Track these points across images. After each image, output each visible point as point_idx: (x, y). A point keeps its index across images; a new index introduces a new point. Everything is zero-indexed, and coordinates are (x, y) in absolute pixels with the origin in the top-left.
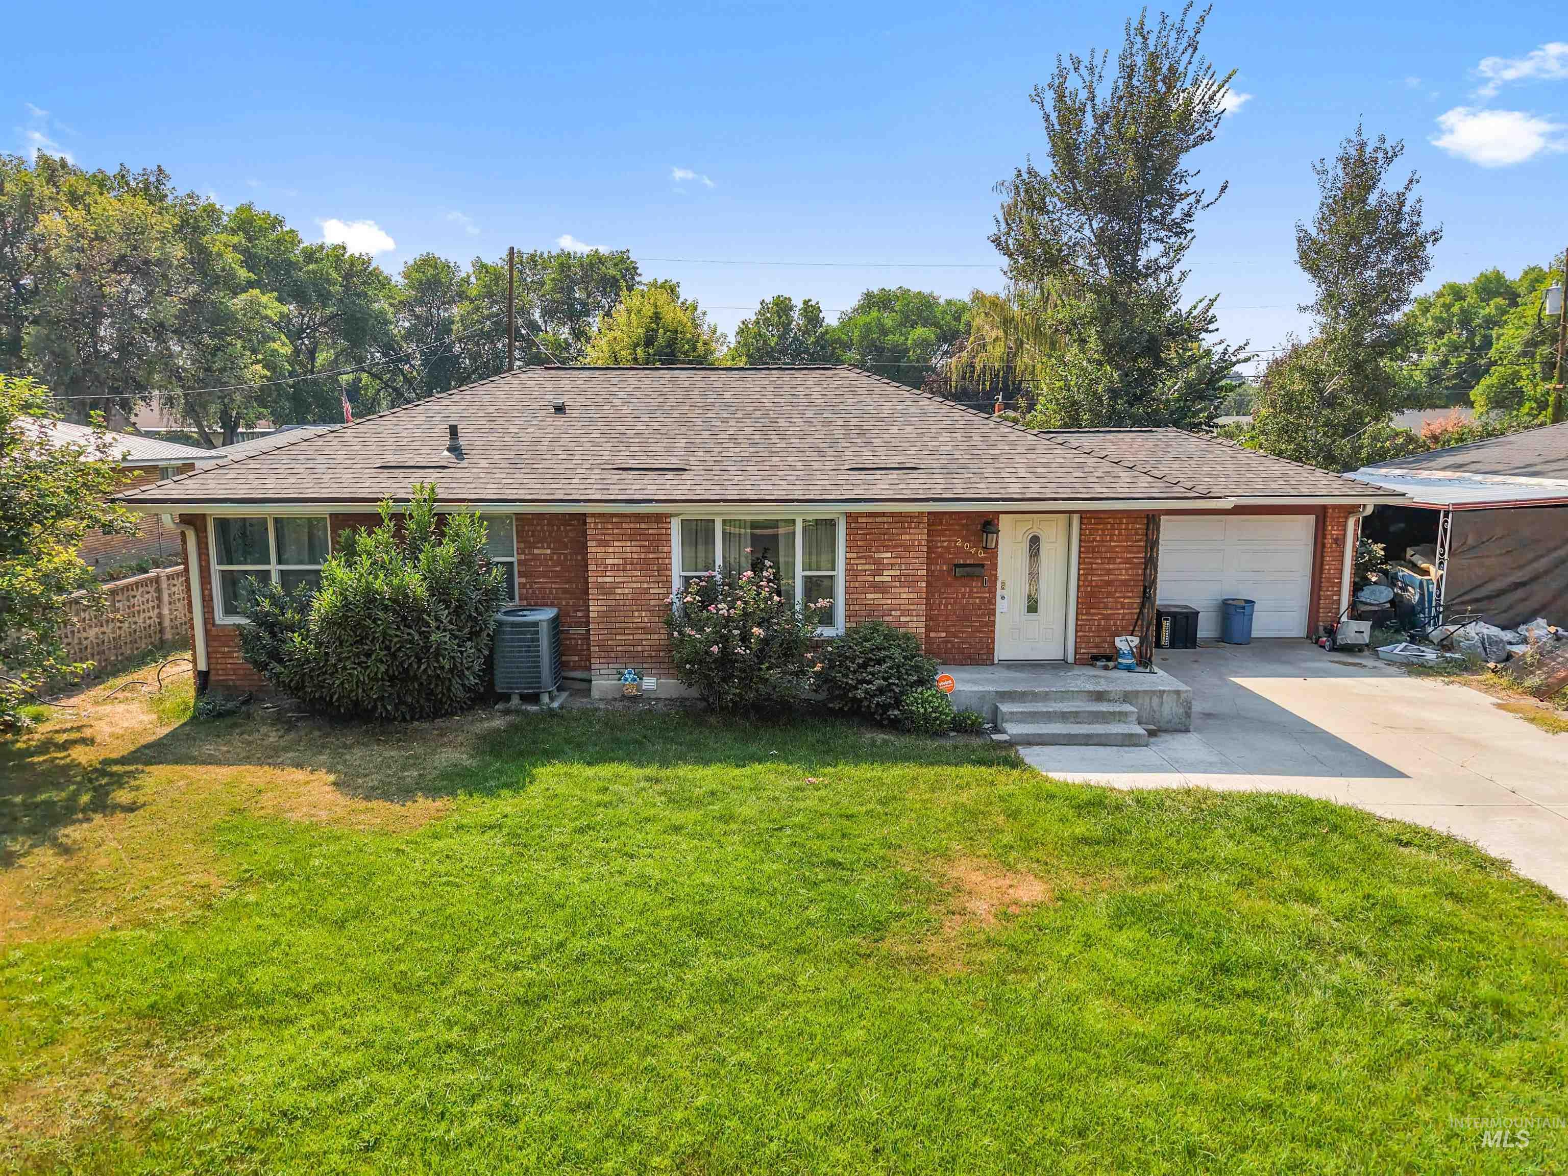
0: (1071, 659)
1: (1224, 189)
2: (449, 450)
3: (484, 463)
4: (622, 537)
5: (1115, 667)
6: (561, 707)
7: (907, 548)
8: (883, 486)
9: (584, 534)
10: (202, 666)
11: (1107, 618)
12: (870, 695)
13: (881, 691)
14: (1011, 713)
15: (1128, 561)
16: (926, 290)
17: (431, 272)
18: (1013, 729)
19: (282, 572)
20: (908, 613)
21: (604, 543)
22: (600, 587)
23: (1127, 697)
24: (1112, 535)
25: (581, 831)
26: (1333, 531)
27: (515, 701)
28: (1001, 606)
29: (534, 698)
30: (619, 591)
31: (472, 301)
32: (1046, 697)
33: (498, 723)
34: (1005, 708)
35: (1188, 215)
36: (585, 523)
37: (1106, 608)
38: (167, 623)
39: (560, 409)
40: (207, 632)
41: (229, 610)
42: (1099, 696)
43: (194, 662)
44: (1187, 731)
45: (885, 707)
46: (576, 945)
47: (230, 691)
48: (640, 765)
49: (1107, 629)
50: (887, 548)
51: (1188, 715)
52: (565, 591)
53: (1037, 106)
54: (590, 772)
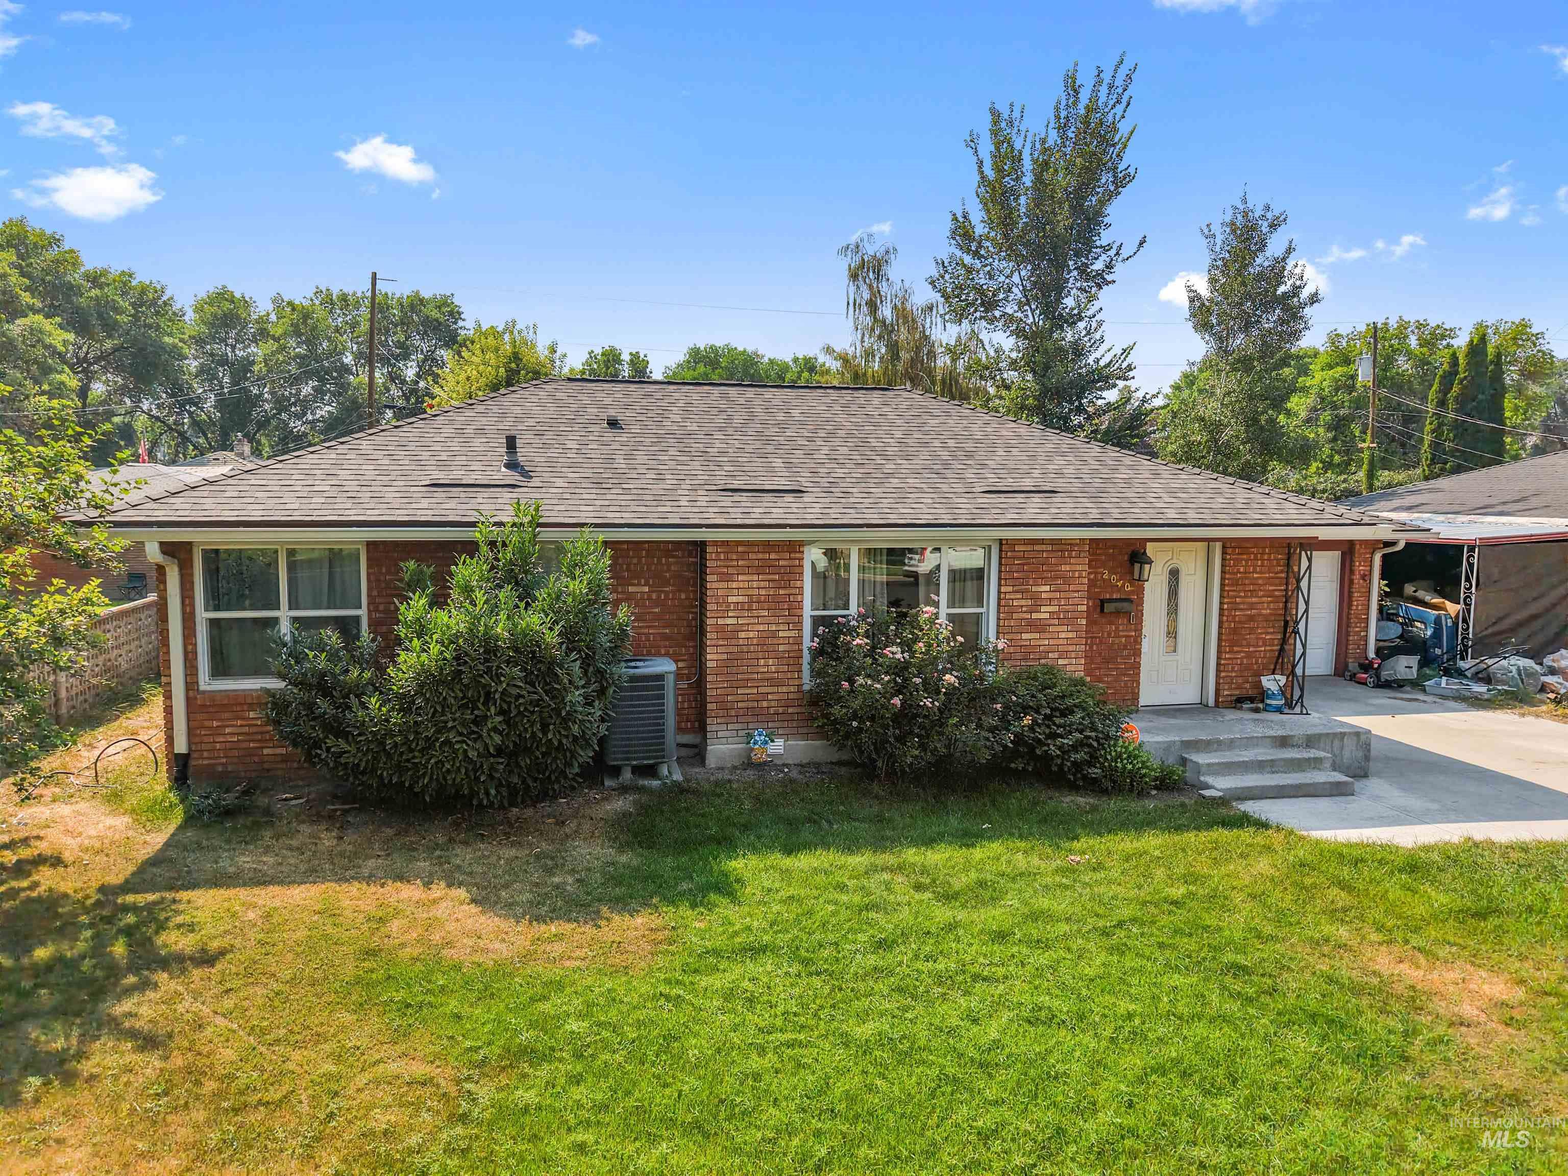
0: (1211, 702)
1: (1141, 244)
2: (507, 466)
3: (560, 482)
4: (750, 569)
5: (1265, 710)
6: (688, 780)
7: (1067, 580)
8: (1033, 510)
9: (704, 566)
10: (181, 747)
11: (1249, 655)
13: (1076, 746)
14: (1209, 765)
15: (1269, 594)
16: (750, 349)
17: (227, 306)
18: (1217, 783)
19: (295, 619)
20: (1064, 655)
21: (726, 578)
22: (721, 629)
23: (1311, 741)
24: (1255, 566)
26: (1360, 568)
27: (627, 775)
28: (1143, 646)
29: (651, 771)
30: (742, 635)
31: (276, 339)
32: (1231, 744)
33: (620, 804)
34: (1202, 759)
35: (1109, 267)
36: (704, 551)
37: (1249, 646)
38: (63, 694)
39: (614, 424)
40: (188, 700)
41: (222, 673)
42: (1283, 742)
43: (170, 740)
44: (1366, 776)
47: (223, 781)
49: (1248, 667)
50: (1045, 580)
51: (1367, 758)
52: (665, 637)
53: (971, 152)
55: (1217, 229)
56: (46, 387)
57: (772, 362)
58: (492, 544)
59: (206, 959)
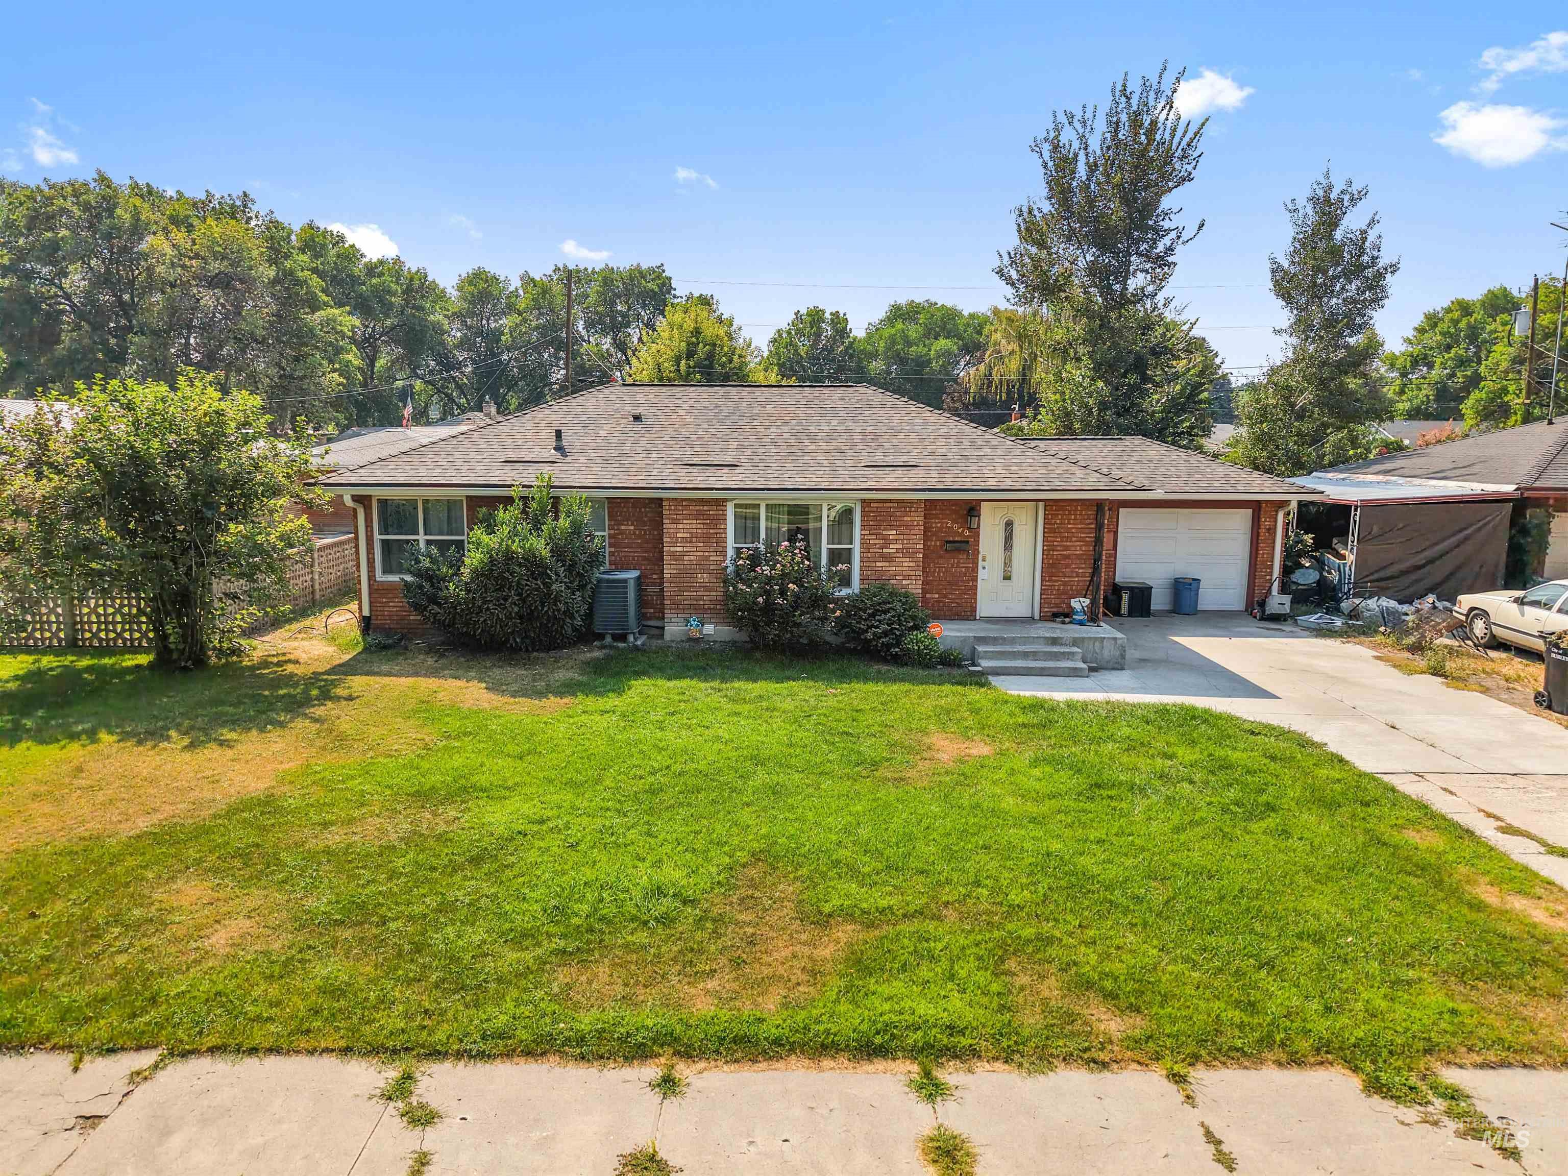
0: (1037, 616)
1: (1201, 226)
2: (555, 449)
3: (583, 459)
4: (689, 517)
5: (1070, 622)
6: (643, 645)
7: (908, 526)
8: (890, 479)
9: (661, 515)
10: (366, 613)
11: (1065, 584)
12: (877, 637)
13: (885, 634)
14: (986, 652)
15: (1081, 540)
17: (482, 285)
18: (985, 663)
19: (426, 541)
20: (907, 577)
21: (675, 521)
22: (672, 554)
23: (1076, 642)
24: (1069, 520)
26: (1266, 523)
27: (608, 639)
28: (982, 574)
29: (623, 638)
30: (686, 558)
31: (520, 314)
32: (1013, 641)
33: (597, 654)
34: (980, 649)
35: (1170, 250)
36: (661, 506)
37: (1065, 577)
38: (317, 587)
39: (637, 418)
40: (370, 586)
41: (385, 571)
42: (1054, 641)
43: (360, 608)
44: (1122, 669)
45: (888, 646)
47: (387, 632)
48: (706, 680)
49: (1065, 592)
50: (892, 527)
51: (1123, 657)
52: (645, 558)
53: (1037, 155)
54: (671, 684)
55: (1301, 202)
56: (337, 366)
57: (972, 316)
58: (524, 499)
59: (350, 698)
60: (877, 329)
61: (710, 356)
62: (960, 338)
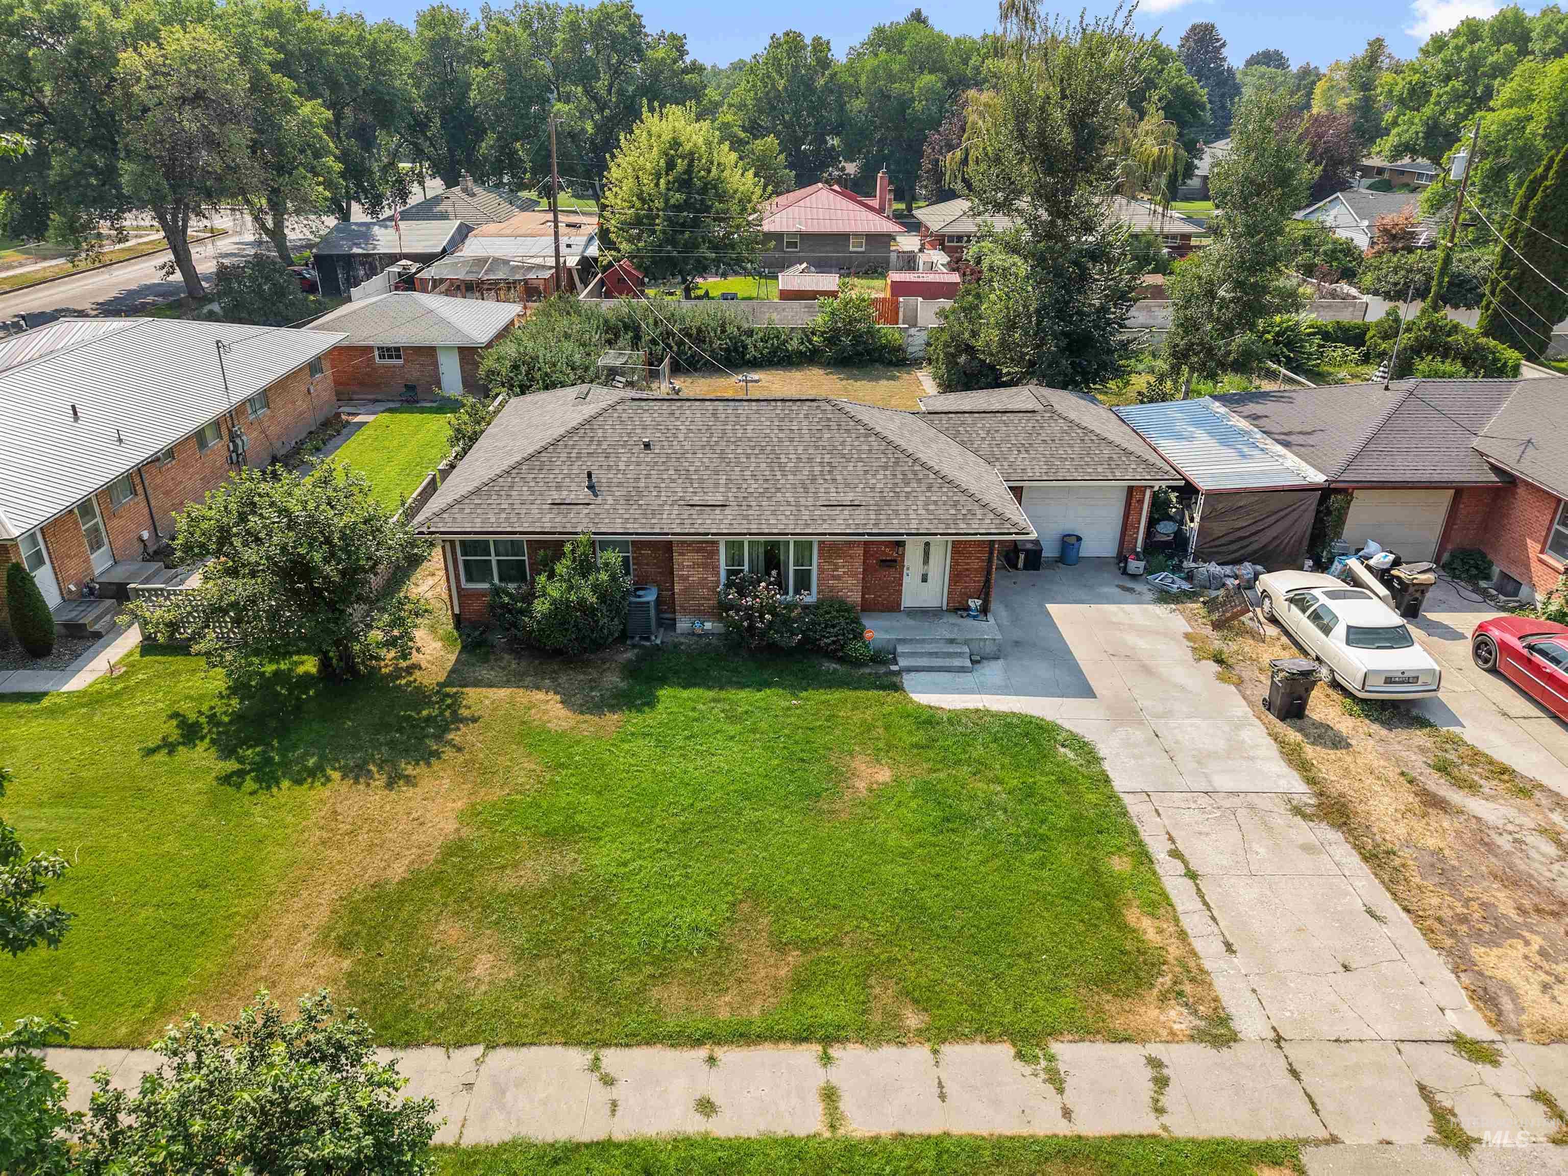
0: (945, 608)
2: (589, 489)
3: (610, 500)
4: (694, 553)
5: (966, 617)
6: (662, 642)
7: (852, 558)
8: (839, 521)
9: (671, 551)
10: (457, 611)
11: (966, 587)
12: (828, 645)
13: (834, 642)
14: (903, 652)
15: (978, 558)
18: (903, 662)
19: (498, 561)
20: (850, 591)
23: (966, 642)
24: (970, 545)
25: (687, 738)
27: (638, 640)
28: (906, 580)
29: (647, 638)
30: (691, 579)
32: (923, 641)
33: (630, 655)
34: (901, 647)
36: (671, 545)
37: (965, 583)
39: (647, 446)
40: (458, 592)
41: (470, 579)
42: (952, 641)
44: (998, 659)
45: (836, 650)
46: (699, 805)
47: (474, 625)
48: (709, 688)
49: (965, 594)
50: (840, 558)
51: (999, 650)
54: (685, 694)
59: (475, 720)
60: (859, 54)
61: (689, 170)
62: (944, 70)
